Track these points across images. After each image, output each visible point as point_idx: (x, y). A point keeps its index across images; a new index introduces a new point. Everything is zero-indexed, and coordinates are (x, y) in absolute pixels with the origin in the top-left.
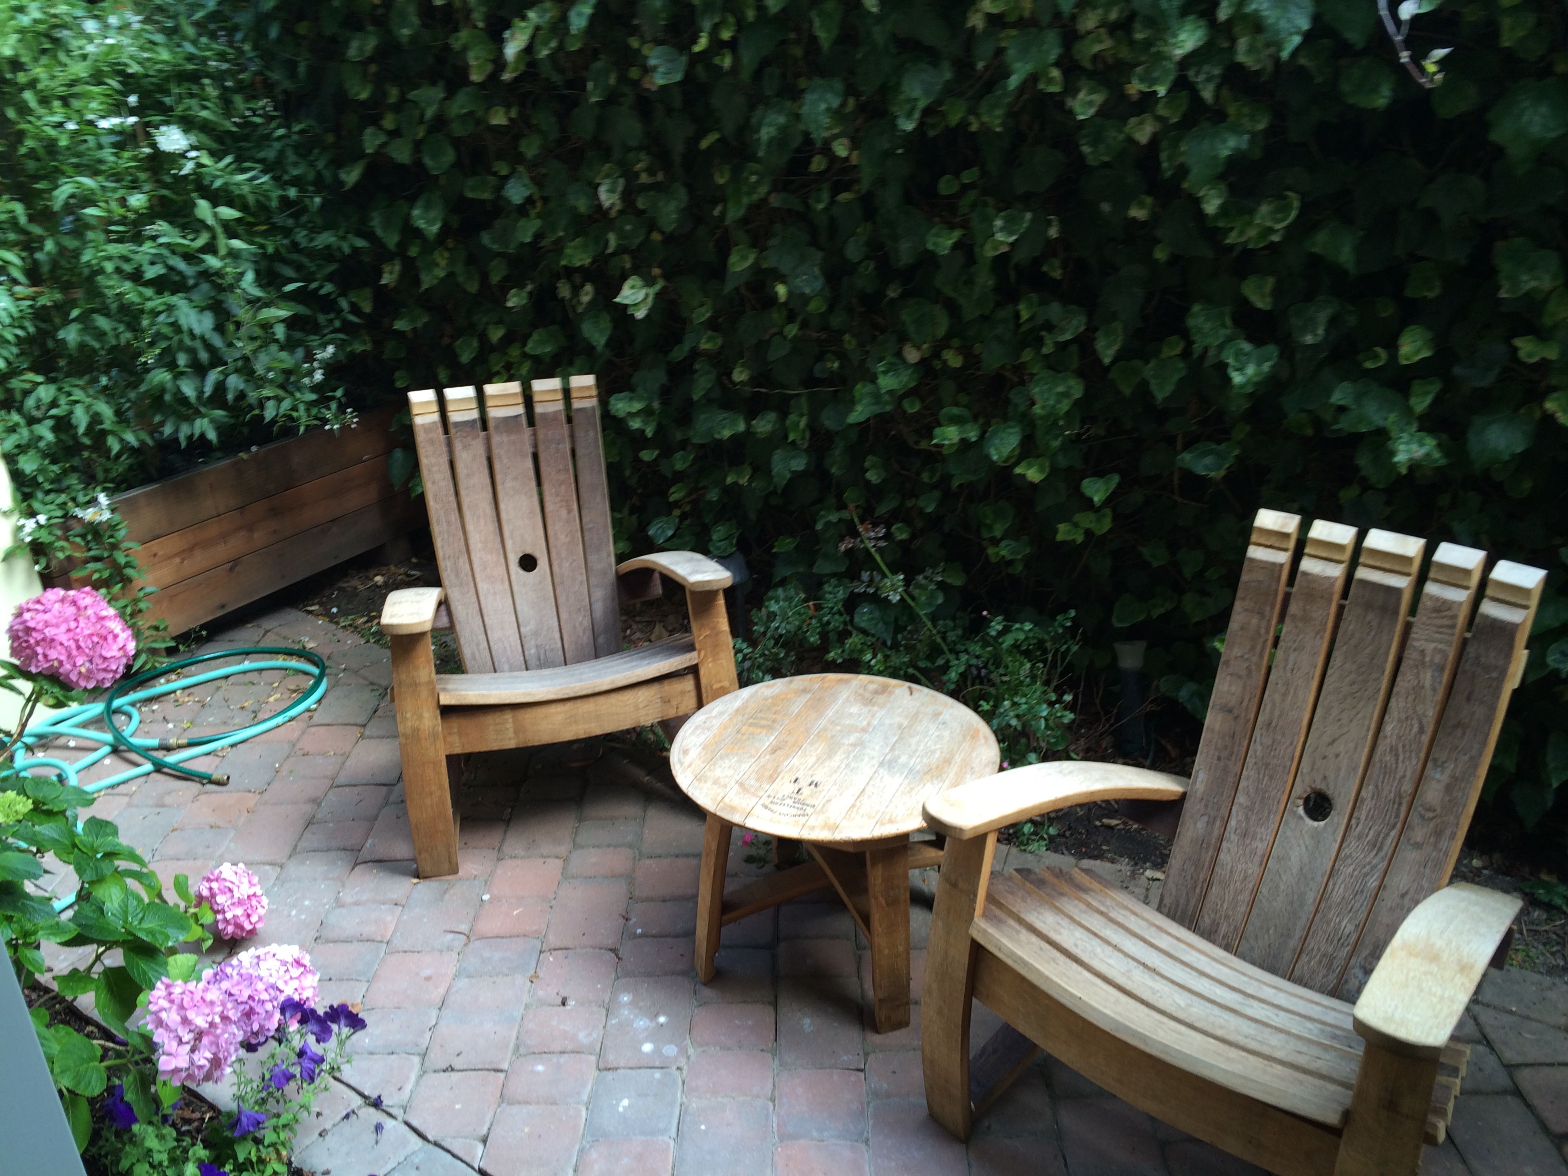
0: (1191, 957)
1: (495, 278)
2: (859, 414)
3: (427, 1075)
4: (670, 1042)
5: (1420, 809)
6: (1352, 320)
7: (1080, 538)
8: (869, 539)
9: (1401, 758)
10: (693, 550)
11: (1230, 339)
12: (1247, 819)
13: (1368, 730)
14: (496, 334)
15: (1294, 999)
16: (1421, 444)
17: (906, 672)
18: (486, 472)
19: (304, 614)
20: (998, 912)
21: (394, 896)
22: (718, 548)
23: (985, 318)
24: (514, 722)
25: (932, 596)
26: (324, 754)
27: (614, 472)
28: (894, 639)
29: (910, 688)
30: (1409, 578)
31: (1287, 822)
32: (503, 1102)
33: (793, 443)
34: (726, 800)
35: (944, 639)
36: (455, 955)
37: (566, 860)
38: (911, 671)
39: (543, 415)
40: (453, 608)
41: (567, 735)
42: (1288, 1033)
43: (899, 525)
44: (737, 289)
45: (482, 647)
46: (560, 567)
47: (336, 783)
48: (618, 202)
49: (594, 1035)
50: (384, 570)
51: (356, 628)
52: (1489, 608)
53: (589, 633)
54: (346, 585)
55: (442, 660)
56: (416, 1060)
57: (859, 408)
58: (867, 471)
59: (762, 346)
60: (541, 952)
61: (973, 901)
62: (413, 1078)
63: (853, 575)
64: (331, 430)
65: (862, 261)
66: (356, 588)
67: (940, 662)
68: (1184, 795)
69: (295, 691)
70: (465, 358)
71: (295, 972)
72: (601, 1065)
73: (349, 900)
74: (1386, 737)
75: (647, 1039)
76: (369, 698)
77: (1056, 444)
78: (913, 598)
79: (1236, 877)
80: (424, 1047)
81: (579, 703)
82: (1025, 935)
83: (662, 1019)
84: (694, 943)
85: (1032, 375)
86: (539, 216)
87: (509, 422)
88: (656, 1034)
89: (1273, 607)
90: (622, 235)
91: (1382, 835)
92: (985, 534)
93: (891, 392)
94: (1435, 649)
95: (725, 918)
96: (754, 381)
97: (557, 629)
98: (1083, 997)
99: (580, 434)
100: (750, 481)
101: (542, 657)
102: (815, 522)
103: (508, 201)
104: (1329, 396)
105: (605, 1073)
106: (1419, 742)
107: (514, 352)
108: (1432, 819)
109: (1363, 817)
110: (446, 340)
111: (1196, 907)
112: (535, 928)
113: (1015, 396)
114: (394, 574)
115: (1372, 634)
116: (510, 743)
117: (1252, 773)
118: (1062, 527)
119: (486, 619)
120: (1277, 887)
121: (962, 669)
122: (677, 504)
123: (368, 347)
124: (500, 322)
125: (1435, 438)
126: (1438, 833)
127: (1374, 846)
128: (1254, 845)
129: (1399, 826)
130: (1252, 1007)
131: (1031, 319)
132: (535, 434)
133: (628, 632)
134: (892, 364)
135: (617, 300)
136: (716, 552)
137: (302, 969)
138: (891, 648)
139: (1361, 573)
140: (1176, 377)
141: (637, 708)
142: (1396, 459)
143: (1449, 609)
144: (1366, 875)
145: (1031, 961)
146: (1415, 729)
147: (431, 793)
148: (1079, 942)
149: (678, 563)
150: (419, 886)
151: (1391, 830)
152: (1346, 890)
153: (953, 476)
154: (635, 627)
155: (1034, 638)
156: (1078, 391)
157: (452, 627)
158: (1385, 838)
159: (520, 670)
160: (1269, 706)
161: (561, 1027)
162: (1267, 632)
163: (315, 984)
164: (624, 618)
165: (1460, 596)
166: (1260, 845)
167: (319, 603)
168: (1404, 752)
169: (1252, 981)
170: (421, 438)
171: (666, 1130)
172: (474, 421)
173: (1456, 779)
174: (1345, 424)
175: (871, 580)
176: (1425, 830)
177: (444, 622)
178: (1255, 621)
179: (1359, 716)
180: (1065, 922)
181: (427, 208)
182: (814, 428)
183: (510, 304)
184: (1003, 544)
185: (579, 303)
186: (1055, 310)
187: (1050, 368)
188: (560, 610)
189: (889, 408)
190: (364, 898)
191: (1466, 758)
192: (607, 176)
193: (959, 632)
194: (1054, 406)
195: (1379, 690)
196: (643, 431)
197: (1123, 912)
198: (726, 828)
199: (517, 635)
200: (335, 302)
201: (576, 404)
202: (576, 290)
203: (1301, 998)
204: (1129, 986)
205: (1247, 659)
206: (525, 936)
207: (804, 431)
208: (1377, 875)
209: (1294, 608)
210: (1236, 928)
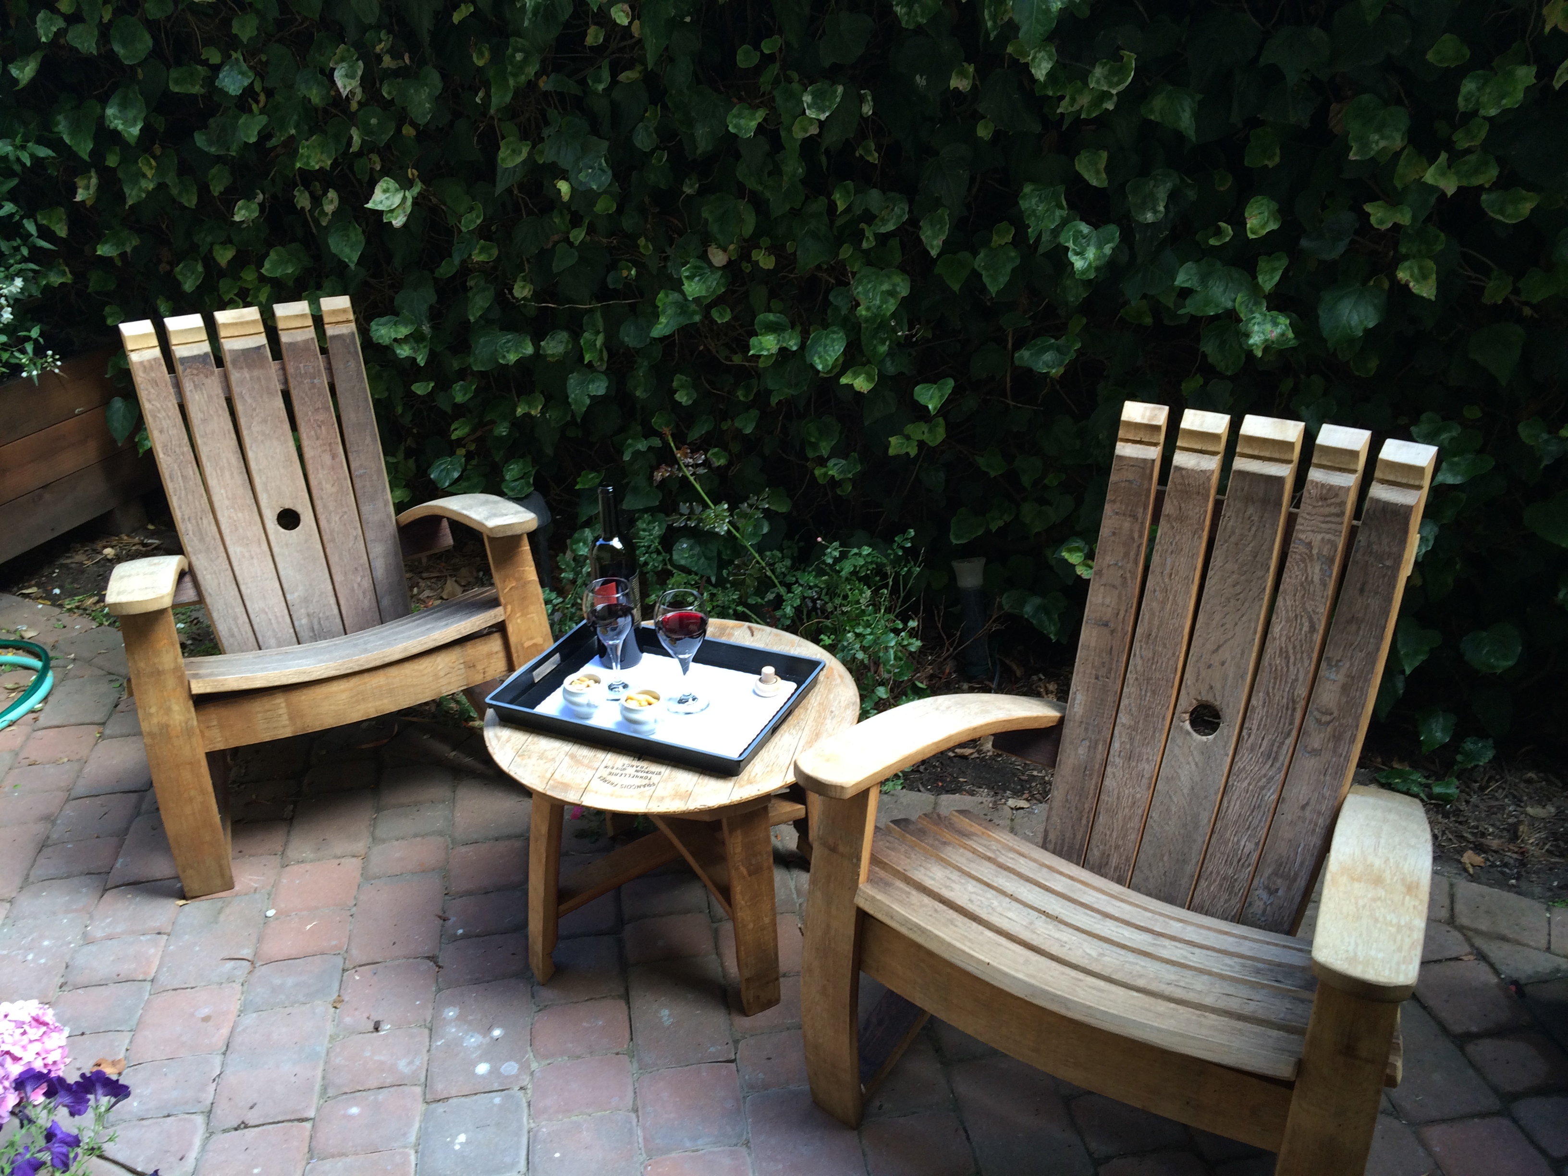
0: (1090, 897)
1: (217, 189)
2: (663, 327)
3: (214, 1137)
4: (510, 1058)
5: (1316, 713)
6: (1191, 195)
7: (913, 452)
8: (687, 466)
9: (1292, 660)
10: (485, 491)
11: (1064, 223)
12: (1132, 739)
13: (1255, 633)
14: (224, 256)
15: (1204, 932)
16: (1275, 324)
17: (735, 611)
18: (227, 414)
19: (19, 599)
20: (882, 874)
21: (155, 924)
22: (513, 489)
23: (795, 213)
24: (288, 706)
25: (757, 526)
26: (55, 762)
27: (383, 409)
28: (719, 576)
29: (750, 628)
30: (1291, 466)
31: (1173, 740)
32: (311, 1158)
33: (590, 365)
34: (557, 776)
35: (773, 571)
36: (237, 987)
37: (365, 858)
38: (740, 608)
39: (292, 345)
40: (200, 577)
41: (355, 715)
42: (1210, 973)
43: (716, 450)
44: (509, 191)
45: (240, 621)
46: (329, 521)
47: (74, 794)
48: (359, 91)
49: (417, 1063)
50: (114, 540)
51: (85, 609)
52: (1379, 492)
53: (370, 595)
54: (68, 561)
55: (194, 639)
56: (200, 1120)
57: (663, 320)
58: (675, 392)
59: (544, 257)
60: (344, 970)
61: (858, 865)
62: (197, 1142)
63: (668, 507)
64: (30, 378)
65: (653, 151)
66: (82, 564)
67: (770, 596)
68: (1062, 720)
69: (13, 690)
70: (189, 286)
71: (34, 1033)
72: (429, 1097)
73: (99, 934)
74: (1275, 639)
75: (482, 1059)
76: (107, 690)
77: (883, 349)
78: (737, 529)
79: (1124, 803)
80: (209, 1102)
81: (366, 677)
82: (916, 897)
83: (497, 1033)
84: (526, 937)
85: (854, 274)
86: (262, 112)
87: (249, 356)
88: (489, 1053)
89: (1145, 508)
90: (366, 130)
91: (1276, 744)
92: (811, 454)
93: (697, 300)
94: (1323, 539)
95: (562, 908)
96: (537, 296)
97: (332, 593)
98: (991, 962)
99: (338, 365)
100: (543, 412)
101: (316, 627)
102: (621, 453)
103: (225, 94)
104: (1174, 280)
105: (434, 1105)
106: (1311, 641)
107: (249, 276)
108: (1328, 723)
109: (1255, 727)
110: (164, 267)
111: (1083, 839)
112: (334, 943)
113: (837, 299)
114: (127, 544)
115: (1254, 529)
116: (285, 731)
117: (1133, 689)
118: (893, 440)
119: (243, 588)
120: (1168, 810)
121: (798, 602)
122: (460, 442)
123: (68, 278)
124: (228, 241)
125: (1289, 317)
126: (1337, 738)
127: (1269, 757)
128: (1140, 767)
129: (1294, 733)
130: (1164, 947)
131: (848, 210)
132: (284, 369)
133: (415, 590)
134: (696, 267)
135: (370, 205)
136: (510, 494)
137: (44, 1029)
138: (715, 586)
139: (1240, 464)
140: (1009, 268)
141: (436, 677)
142: (1251, 341)
143: (1336, 495)
144: (1263, 788)
145: (929, 928)
146: (1306, 628)
147: (191, 800)
148: (974, 897)
149: (471, 507)
150: (187, 908)
151: (1286, 738)
152: (1241, 807)
153: (771, 391)
154: (422, 584)
155: (872, 563)
156: (904, 290)
157: (201, 599)
158: (1279, 747)
159: (290, 644)
160: (1147, 616)
161: (376, 1058)
162: (1141, 536)
163: (63, 1043)
164: (408, 575)
165: (1349, 481)
166: (1147, 767)
167: (38, 585)
168: (1295, 654)
169: (1157, 917)
170: (140, 378)
171: (514, 1164)
172: (206, 354)
173: (1353, 678)
174: (1190, 308)
175: (692, 512)
176: (1322, 735)
177: (189, 594)
178: (1127, 525)
179: (1244, 619)
180: (955, 876)
181: (124, 106)
182: (612, 348)
183: (237, 218)
184: (831, 463)
185: (323, 213)
186: (874, 198)
187: (869, 263)
188: (333, 571)
189: (697, 318)
190: (118, 930)
191: (1363, 654)
192: (343, 60)
193: (788, 562)
194: (880, 307)
195: (1264, 589)
196: (415, 359)
197: (1011, 855)
198: (557, 807)
199: (284, 604)
200: (19, 224)
201: (330, 331)
202: (317, 201)
203: (1209, 929)
204: (1035, 941)
205: (1121, 567)
206: (322, 954)
207: (601, 351)
208: (1275, 787)
209: (1168, 507)
210: (1128, 859)
